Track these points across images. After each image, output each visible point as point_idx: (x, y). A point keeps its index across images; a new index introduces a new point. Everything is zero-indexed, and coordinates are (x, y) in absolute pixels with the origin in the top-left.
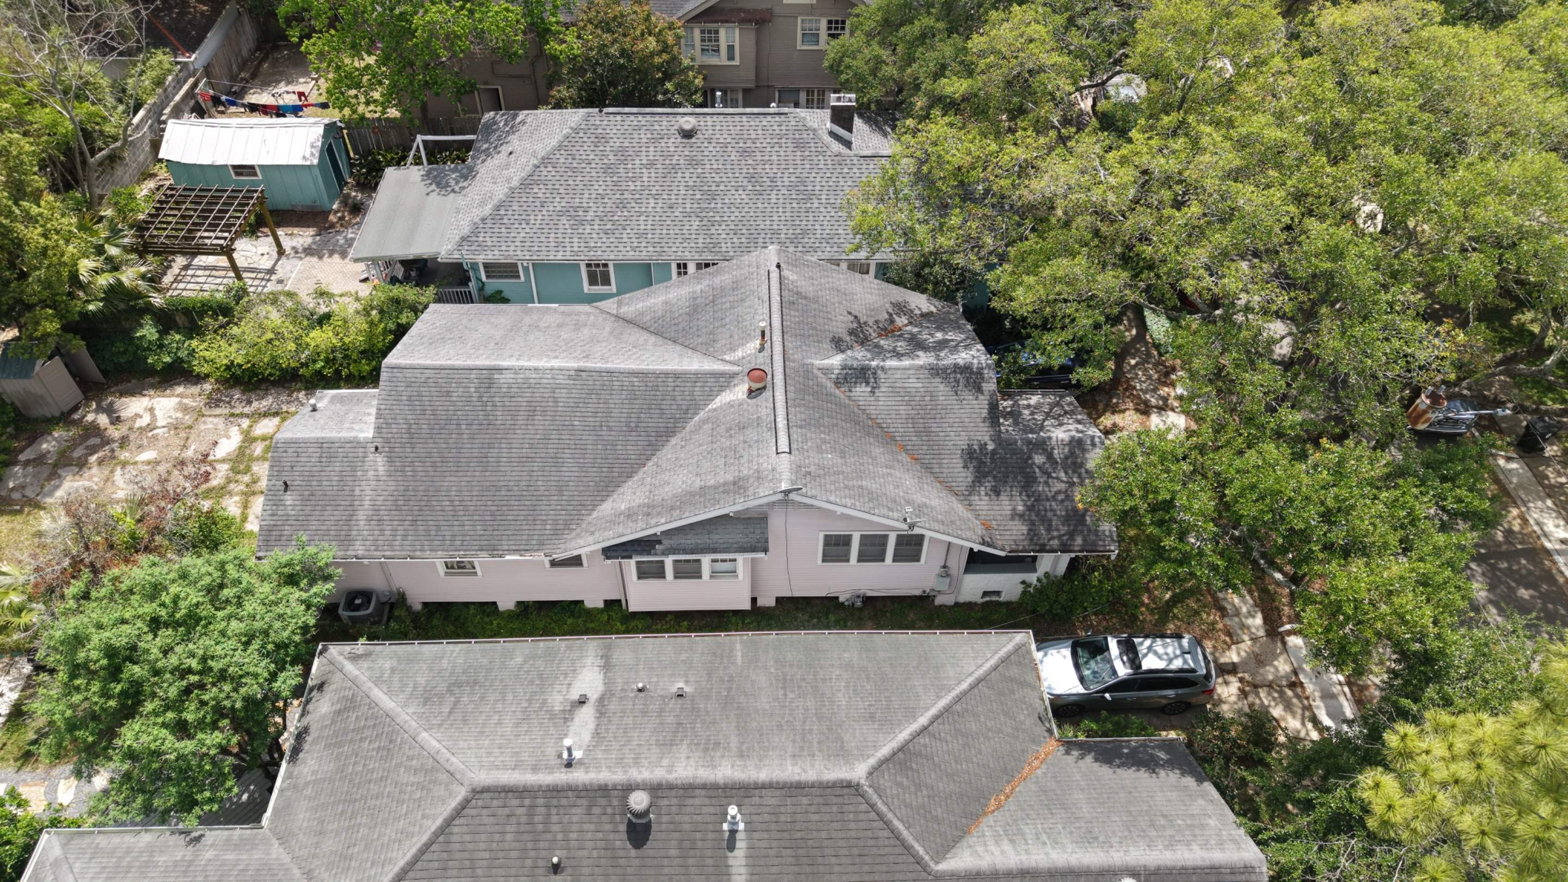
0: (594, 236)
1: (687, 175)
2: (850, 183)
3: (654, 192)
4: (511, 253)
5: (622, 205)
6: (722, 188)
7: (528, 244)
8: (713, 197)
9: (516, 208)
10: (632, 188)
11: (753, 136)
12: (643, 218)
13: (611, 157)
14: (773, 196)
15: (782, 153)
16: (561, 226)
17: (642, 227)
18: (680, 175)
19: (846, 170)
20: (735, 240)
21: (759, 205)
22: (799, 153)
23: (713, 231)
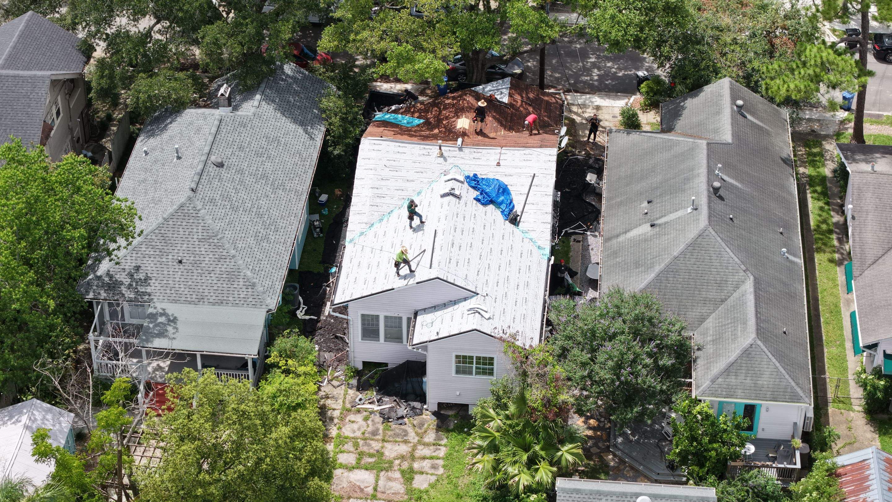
0: (277, 237)
1: (248, 179)
2: (274, 120)
3: (255, 198)
4: (279, 277)
5: (260, 216)
6: (261, 170)
7: (275, 267)
8: (264, 176)
9: (249, 260)
10: (250, 205)
11: (231, 140)
12: (271, 211)
13: (226, 203)
14: (273, 153)
15: (246, 135)
16: (267, 248)
17: (277, 214)
18: (247, 182)
19: (265, 117)
20: (297, 182)
21: (277, 161)
22: (248, 128)
23: (288, 188)
